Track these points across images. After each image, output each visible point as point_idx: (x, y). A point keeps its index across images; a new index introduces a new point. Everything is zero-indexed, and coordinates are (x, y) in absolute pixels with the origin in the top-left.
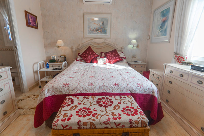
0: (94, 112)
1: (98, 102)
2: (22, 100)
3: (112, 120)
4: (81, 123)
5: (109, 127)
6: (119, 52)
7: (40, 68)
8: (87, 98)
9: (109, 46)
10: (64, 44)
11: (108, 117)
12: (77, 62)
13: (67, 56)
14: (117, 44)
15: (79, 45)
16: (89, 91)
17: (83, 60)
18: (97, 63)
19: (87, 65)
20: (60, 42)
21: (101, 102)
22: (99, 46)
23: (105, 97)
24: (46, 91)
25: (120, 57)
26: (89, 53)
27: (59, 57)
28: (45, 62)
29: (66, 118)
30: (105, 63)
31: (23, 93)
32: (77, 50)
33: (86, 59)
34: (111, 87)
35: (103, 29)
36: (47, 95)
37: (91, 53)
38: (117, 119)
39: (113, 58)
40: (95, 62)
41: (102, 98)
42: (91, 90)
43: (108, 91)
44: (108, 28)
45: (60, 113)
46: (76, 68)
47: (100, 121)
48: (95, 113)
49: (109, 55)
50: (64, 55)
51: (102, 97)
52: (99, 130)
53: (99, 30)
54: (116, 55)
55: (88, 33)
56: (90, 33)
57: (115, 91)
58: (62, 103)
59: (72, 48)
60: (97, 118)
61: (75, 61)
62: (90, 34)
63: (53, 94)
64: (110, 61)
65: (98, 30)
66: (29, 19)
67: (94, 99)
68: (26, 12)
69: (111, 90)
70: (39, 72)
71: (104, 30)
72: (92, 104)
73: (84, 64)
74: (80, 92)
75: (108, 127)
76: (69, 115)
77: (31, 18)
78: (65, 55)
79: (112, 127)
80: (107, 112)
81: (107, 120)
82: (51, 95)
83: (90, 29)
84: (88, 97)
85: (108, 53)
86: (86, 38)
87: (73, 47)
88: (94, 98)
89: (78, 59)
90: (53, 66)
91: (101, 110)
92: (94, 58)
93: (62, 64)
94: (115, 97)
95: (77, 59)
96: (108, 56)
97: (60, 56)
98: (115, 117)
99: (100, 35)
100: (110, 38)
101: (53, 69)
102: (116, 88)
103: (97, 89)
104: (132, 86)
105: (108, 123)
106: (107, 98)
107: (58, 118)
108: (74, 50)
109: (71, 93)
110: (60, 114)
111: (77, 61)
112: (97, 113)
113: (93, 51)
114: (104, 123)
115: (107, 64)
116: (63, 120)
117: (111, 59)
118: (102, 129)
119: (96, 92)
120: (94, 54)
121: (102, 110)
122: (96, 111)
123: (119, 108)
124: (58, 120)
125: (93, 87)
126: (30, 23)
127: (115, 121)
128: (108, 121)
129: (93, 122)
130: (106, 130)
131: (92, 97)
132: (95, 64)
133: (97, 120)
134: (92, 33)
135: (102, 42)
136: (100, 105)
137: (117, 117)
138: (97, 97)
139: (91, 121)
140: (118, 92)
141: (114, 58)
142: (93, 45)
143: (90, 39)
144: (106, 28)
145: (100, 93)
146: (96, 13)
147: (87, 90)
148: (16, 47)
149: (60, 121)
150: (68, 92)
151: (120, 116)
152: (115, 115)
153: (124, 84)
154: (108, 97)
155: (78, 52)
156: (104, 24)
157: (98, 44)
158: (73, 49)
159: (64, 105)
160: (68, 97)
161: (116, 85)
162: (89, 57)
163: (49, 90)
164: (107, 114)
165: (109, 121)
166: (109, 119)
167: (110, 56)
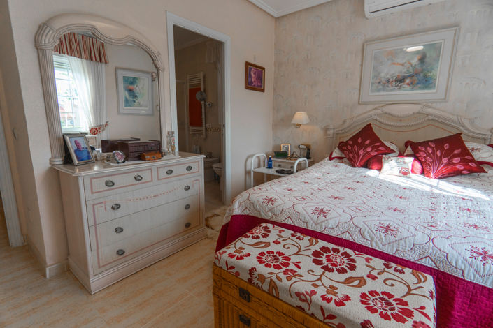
0: (292, 267)
1: (316, 254)
2: (218, 215)
3: (317, 298)
4: (256, 274)
5: (306, 310)
6: (469, 145)
7: (259, 166)
8: (298, 238)
9: (437, 124)
10: (311, 120)
11: (313, 288)
12: (329, 161)
13: (313, 148)
14: (470, 119)
15: (345, 122)
16: (312, 227)
17: (345, 160)
18: (379, 170)
19: (351, 172)
20: (301, 116)
21: (324, 257)
22: (403, 124)
23: (342, 249)
24: (236, 205)
25: (473, 160)
26: (364, 141)
27: (296, 147)
28: (267, 156)
29: (238, 254)
30: (405, 174)
31: (223, 204)
32: (337, 134)
33: (351, 155)
34: (368, 232)
35: (422, 75)
36: (237, 212)
37: (368, 142)
38: (333, 302)
39: (440, 160)
40: (376, 166)
41: (334, 249)
42: (316, 224)
43: (359, 240)
44: (440, 73)
45: (235, 244)
46: (317, 175)
47: (290, 287)
48: (292, 270)
49: (426, 152)
50: (307, 143)
51: (335, 246)
52: (285, 305)
53: (408, 81)
54: (456, 152)
55: (372, 91)
56: (379, 90)
57: (380, 245)
58: (248, 231)
59: (326, 130)
60: (289, 279)
61: (327, 158)
62: (377, 93)
63: (247, 212)
64: (427, 168)
65: (402, 80)
66: (250, 76)
67: (311, 244)
68: (247, 64)
69: (369, 239)
70: (252, 173)
71: (425, 76)
72: (300, 253)
73: (344, 168)
74: (291, 223)
75: (303, 309)
76: (244, 252)
77: (255, 73)
78: (310, 144)
79: (313, 314)
80: (320, 279)
81: (307, 292)
82: (243, 214)
83: (378, 81)
84: (302, 237)
85: (425, 144)
86: (365, 104)
87: (327, 126)
88: (314, 243)
89: (334, 155)
90: (280, 166)
91: (311, 272)
92: (375, 156)
93: (294, 164)
94: (368, 260)
95: (331, 154)
96: (421, 153)
97: (299, 146)
98: (329, 296)
99: (407, 93)
100: (445, 99)
101: (277, 171)
102: (384, 238)
103: (330, 226)
104: (447, 249)
105: (306, 301)
106: (346, 254)
107: (227, 250)
108: (330, 133)
109: (274, 219)
110: (233, 246)
111: (331, 159)
112: (295, 272)
113: (377, 137)
114: (298, 294)
115: (412, 175)
116: (231, 256)
117: (432, 162)
118: (291, 305)
119: (325, 232)
120: (378, 144)
121: (313, 272)
122: (299, 267)
123: (360, 287)
124: (225, 252)
125: (322, 218)
126: (251, 82)
127: (324, 303)
128: (308, 297)
129: (277, 282)
130: (297, 311)
131: (309, 240)
132: (372, 173)
133: (286, 283)
134: (384, 90)
135: (414, 113)
136: (317, 262)
137: (334, 298)
138: (322, 243)
139: (274, 278)
140: (388, 250)
141: (445, 160)
142: (382, 121)
143: (377, 105)
144: (434, 72)
145: (335, 237)
146: (401, 36)
147: (307, 223)
148: (224, 126)
149: (227, 254)
150: (269, 216)
151: (345, 302)
152: (335, 294)
153: (415, 236)
154: (350, 252)
155: (340, 138)
156: (427, 60)
157: (400, 119)
158: (328, 132)
159: (249, 234)
160: (264, 225)
161: (386, 231)
162: (361, 152)
163: (240, 203)
164: (319, 283)
165: (310, 296)
166: (313, 293)
167: (429, 155)
